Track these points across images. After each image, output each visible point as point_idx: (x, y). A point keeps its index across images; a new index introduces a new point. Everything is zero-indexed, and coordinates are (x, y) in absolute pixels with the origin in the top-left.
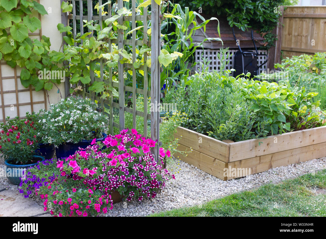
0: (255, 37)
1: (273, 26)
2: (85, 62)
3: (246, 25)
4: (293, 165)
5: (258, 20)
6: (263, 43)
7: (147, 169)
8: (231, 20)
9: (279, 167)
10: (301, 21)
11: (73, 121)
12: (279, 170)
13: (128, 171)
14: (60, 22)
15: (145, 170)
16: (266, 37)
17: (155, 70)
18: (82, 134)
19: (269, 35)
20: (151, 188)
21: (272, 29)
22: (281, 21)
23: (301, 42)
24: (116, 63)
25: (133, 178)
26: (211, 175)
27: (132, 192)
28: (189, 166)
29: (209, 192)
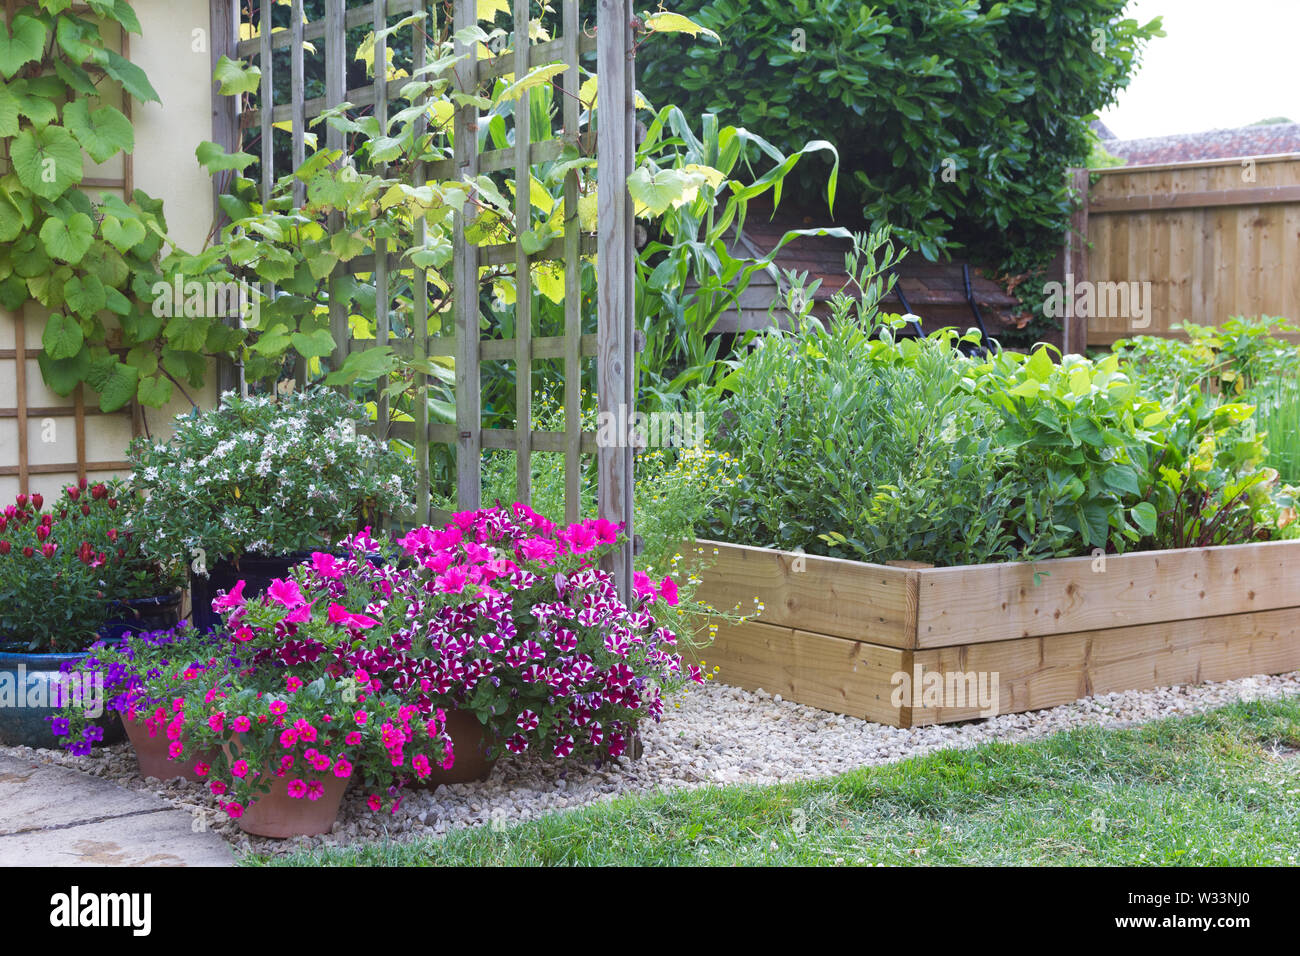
0: (981, 292)
1: (1051, 247)
2: (313, 271)
3: (940, 241)
4: (1176, 689)
5: (989, 225)
6: (1012, 317)
7: (591, 619)
8: (881, 218)
9: (1120, 690)
10: (1158, 224)
11: (275, 459)
12: (1121, 701)
13: (510, 624)
14: (208, 138)
15: (583, 623)
16: (1023, 292)
17: (612, 235)
18: (311, 514)
19: (1034, 286)
20: (608, 699)
21: (1045, 261)
22: (1079, 230)
23: (1167, 309)
24: (445, 253)
25: (534, 651)
26: (842, 716)
27: (530, 712)
28: (746, 695)
29: (840, 761)
